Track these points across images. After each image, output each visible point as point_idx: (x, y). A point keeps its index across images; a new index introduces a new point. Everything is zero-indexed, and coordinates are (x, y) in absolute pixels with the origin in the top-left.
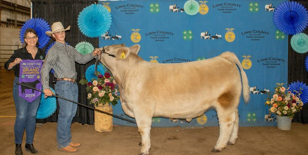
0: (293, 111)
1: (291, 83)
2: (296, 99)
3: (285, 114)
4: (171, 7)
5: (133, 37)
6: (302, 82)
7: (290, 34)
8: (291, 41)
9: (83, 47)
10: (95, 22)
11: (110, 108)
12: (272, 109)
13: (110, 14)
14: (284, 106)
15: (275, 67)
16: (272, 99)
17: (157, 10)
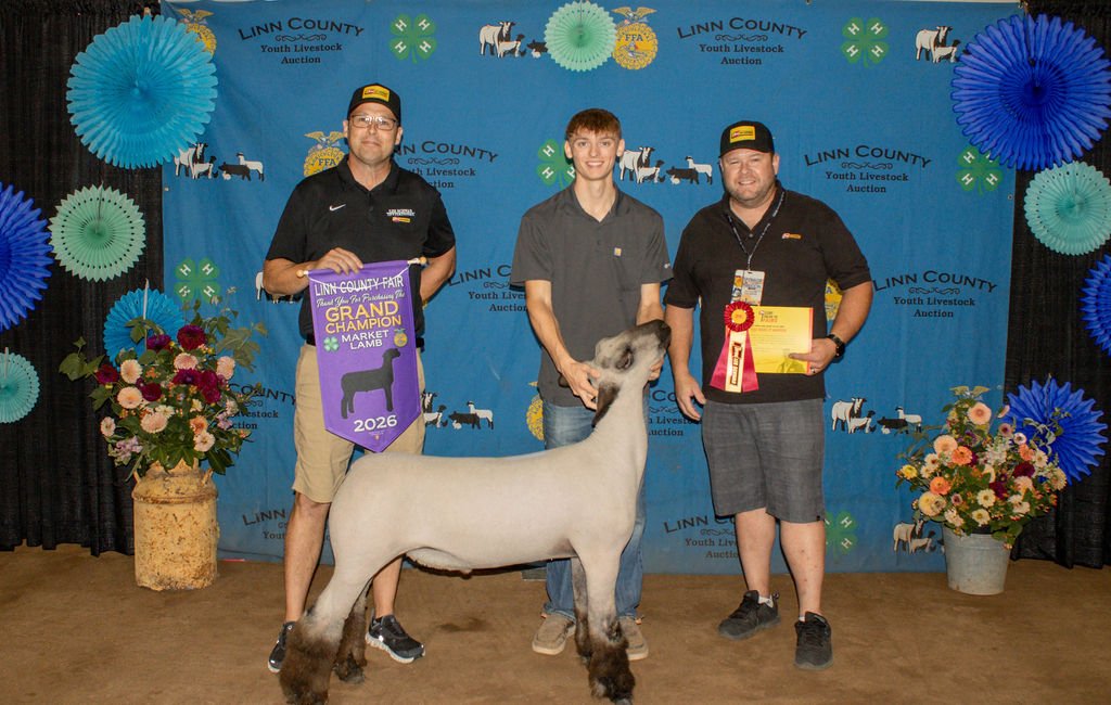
0: (1016, 510)
1: (1021, 388)
2: (1034, 459)
3: (981, 522)
4: (488, 34)
7: (1028, 168)
8: (1026, 199)
9: (91, 209)
11: (200, 486)
12: (927, 503)
13: (210, 62)
14: (976, 489)
15: (951, 314)
16: (929, 458)
17: (425, 47)
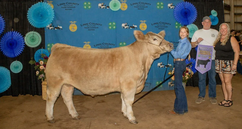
0: (186, 78)
2: (189, 70)
4: (100, 5)
5: (71, 27)
6: (193, 58)
9: (32, 35)
10: (41, 16)
12: (173, 78)
13: (53, 10)
17: (89, 7)
